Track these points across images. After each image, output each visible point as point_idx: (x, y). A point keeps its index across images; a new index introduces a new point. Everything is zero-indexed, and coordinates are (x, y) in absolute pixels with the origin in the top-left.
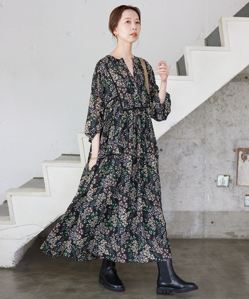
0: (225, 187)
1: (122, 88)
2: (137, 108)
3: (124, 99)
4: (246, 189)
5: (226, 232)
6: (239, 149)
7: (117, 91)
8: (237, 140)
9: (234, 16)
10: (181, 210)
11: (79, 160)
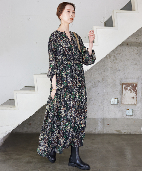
0: (115, 105)
1: (66, 48)
2: (75, 59)
4: (127, 106)
5: (116, 130)
6: (123, 84)
7: (63, 50)
8: (122, 79)
9: (121, 10)
10: (91, 118)
11: (34, 90)
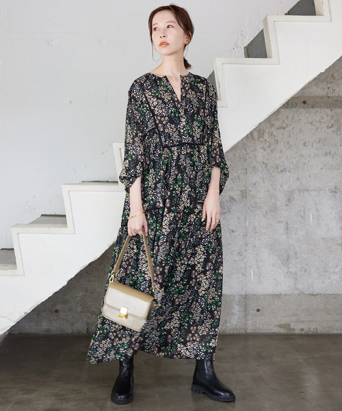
1: (161, 117)
2: (185, 143)
3: (164, 131)
5: (278, 324)
7: (155, 121)
8: (292, 192)
9: (286, 14)
11: (65, 223)
